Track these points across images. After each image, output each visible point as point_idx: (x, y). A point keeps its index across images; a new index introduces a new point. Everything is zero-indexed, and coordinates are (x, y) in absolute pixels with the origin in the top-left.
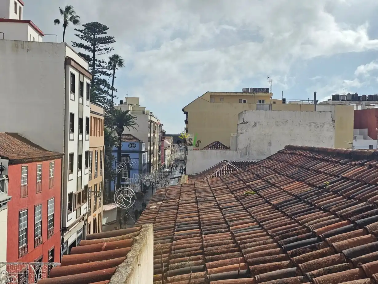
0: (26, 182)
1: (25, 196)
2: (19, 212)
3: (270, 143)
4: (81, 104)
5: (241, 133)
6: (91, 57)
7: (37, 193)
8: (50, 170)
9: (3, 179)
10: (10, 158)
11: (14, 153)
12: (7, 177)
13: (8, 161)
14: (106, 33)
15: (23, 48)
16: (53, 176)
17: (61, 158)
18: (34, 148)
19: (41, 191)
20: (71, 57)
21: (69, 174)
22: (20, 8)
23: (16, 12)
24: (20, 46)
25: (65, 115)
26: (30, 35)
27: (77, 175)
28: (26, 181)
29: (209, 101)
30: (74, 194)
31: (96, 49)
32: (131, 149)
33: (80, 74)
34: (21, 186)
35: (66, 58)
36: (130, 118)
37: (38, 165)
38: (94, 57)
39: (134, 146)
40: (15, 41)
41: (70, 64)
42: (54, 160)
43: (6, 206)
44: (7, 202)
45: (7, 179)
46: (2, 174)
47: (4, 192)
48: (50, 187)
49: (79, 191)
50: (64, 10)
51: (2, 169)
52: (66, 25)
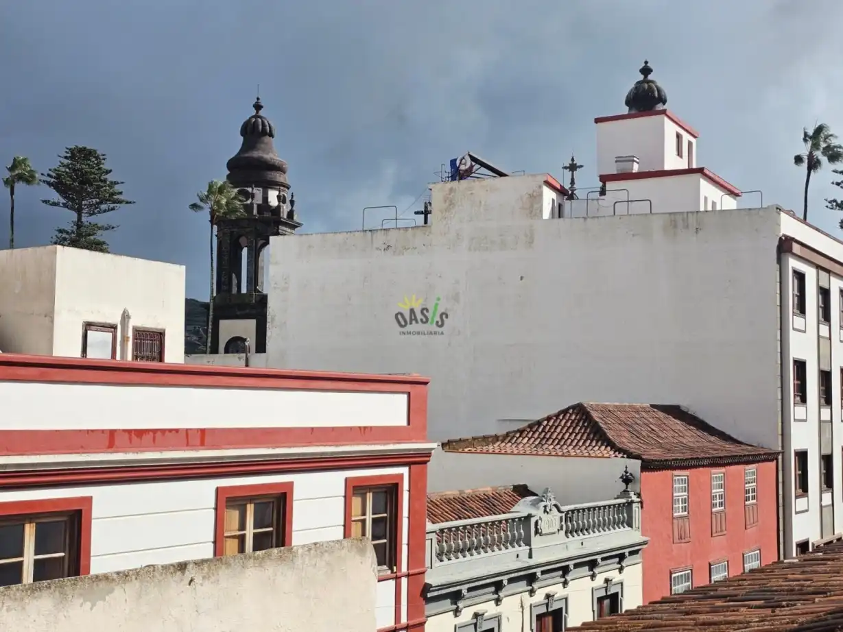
0: (684, 509)
1: (683, 541)
2: (671, 574)
4: (823, 337)
7: (714, 535)
8: (746, 485)
9: (630, 500)
10: (644, 457)
11: (661, 446)
12: (638, 497)
13: (639, 462)
15: (687, 227)
16: (754, 501)
17: (775, 461)
18: (713, 438)
19: (725, 533)
20: (792, 235)
21: (797, 497)
22: (690, 144)
23: (679, 154)
24: (680, 223)
25: (781, 364)
26: (706, 199)
27: (821, 500)
28: (685, 507)
30: (813, 544)
33: (820, 271)
34: (673, 518)
35: (781, 238)
37: (714, 474)
40: (670, 214)
41: (790, 251)
42: (757, 464)
43: (637, 558)
44: (640, 550)
45: (638, 500)
46: (629, 489)
47: (632, 527)
48: (748, 523)
49: (827, 539)
50: (811, 132)
51: (627, 480)
52: (813, 165)
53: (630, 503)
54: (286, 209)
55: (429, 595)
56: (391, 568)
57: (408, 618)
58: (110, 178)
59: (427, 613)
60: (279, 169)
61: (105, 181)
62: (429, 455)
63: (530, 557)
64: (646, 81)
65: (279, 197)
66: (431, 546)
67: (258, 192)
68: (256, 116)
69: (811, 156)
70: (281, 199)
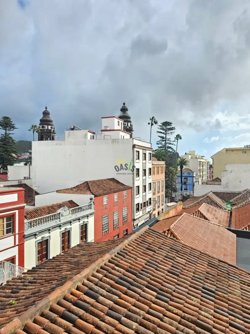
0: (107, 203)
1: (106, 209)
2: (102, 216)
3: (240, 182)
4: (144, 163)
5: (223, 176)
6: (164, 137)
7: (115, 206)
8: (124, 195)
12: (93, 203)
13: (94, 195)
14: (171, 126)
15: (116, 142)
16: (126, 198)
17: (131, 189)
19: (118, 205)
20: (136, 144)
21: (136, 195)
22: (122, 123)
24: (114, 141)
26: (121, 135)
27: (143, 194)
29: (225, 153)
30: (140, 203)
31: (167, 133)
32: (189, 176)
33: (144, 150)
34: (103, 205)
35: (133, 145)
36: (186, 162)
37: (115, 194)
38: (166, 137)
39: (190, 174)
40: (114, 139)
41: (135, 147)
42: (127, 190)
44: (93, 214)
46: (91, 201)
47: (91, 209)
48: (124, 202)
49: (144, 202)
50: (151, 118)
51: (91, 199)
52: (152, 125)
53: (91, 204)
54: (53, 130)
55: (25, 237)
56: (13, 233)
57: (19, 243)
58: (13, 123)
59: (25, 241)
60: (51, 121)
61: (11, 124)
62: (24, 207)
63: (60, 221)
64: (124, 106)
65: (51, 128)
66: (26, 226)
67: (46, 126)
68: (46, 110)
69: (152, 123)
70: (52, 128)
